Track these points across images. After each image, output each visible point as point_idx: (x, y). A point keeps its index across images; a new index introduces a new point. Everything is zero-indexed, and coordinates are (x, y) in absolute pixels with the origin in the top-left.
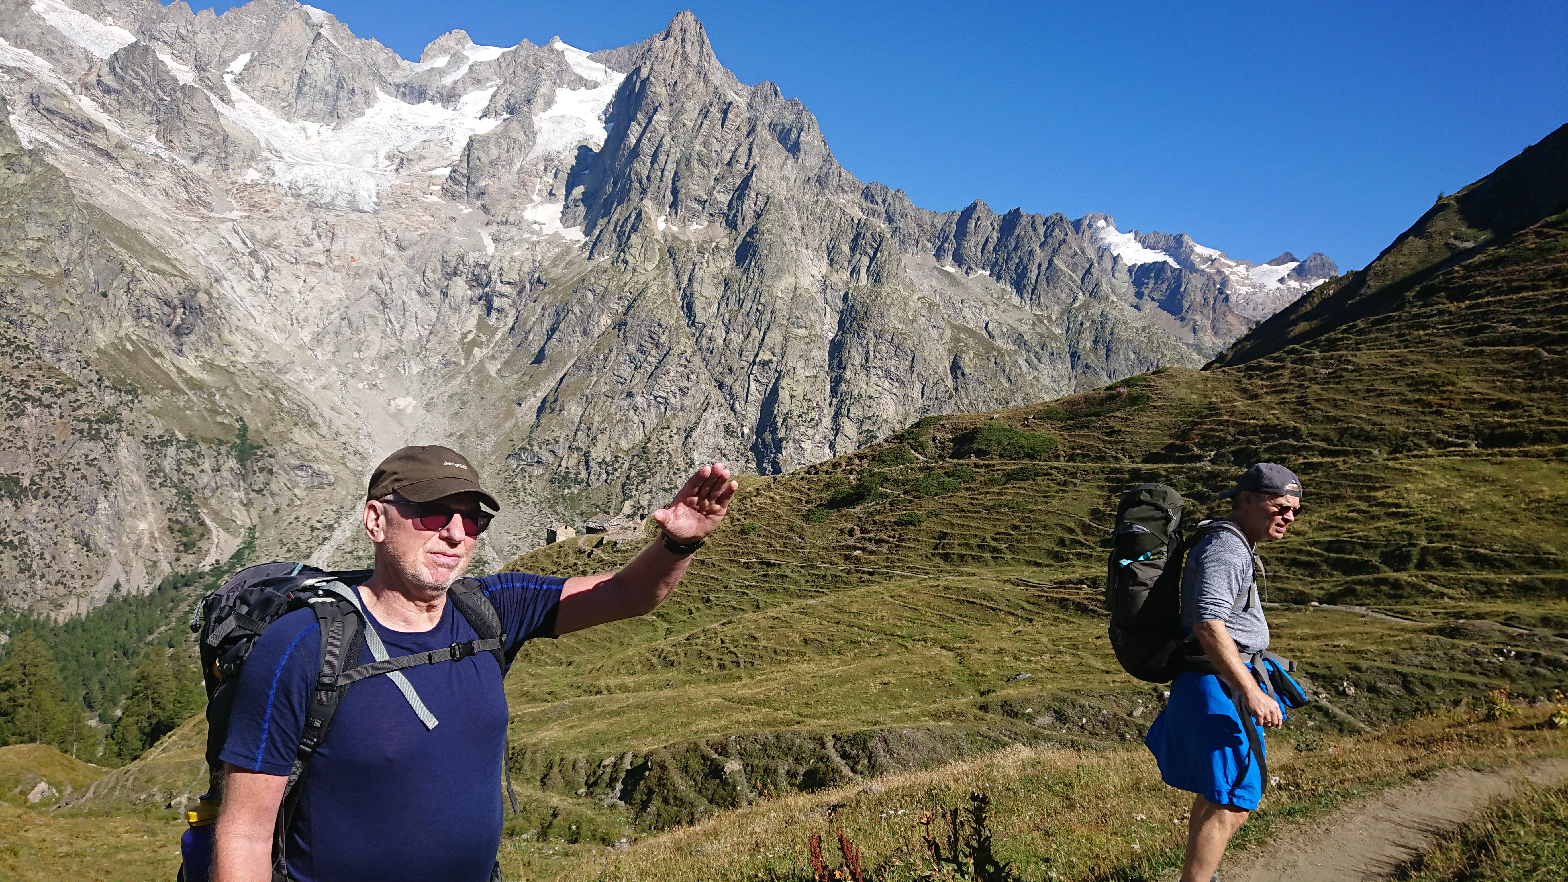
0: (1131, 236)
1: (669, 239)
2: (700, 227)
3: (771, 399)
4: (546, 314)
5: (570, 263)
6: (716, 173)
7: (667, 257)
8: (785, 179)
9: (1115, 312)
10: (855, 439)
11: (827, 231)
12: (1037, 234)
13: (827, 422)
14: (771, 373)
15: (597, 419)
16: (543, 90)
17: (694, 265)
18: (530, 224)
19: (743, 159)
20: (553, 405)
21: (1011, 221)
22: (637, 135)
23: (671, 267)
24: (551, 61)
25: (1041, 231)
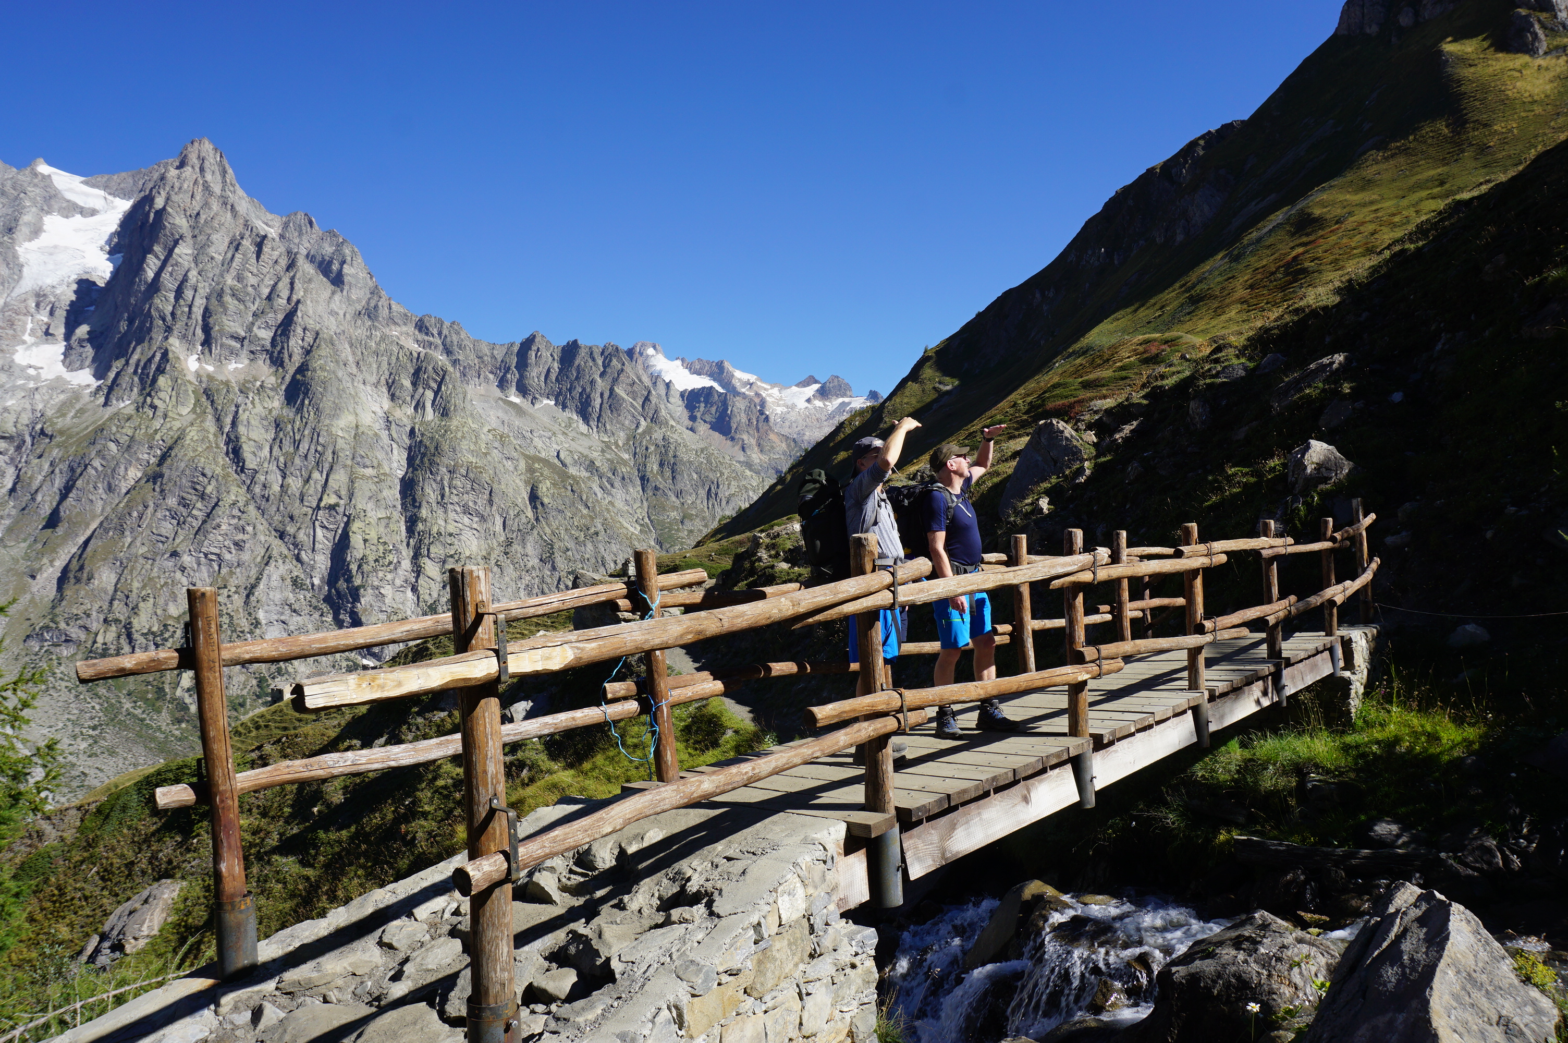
0: (679, 362)
1: (204, 379)
2: (240, 366)
3: (341, 546)
4: (57, 471)
5: (81, 411)
6: (254, 308)
7: (204, 399)
8: (333, 313)
9: (675, 436)
10: (439, 579)
11: (385, 366)
12: (596, 364)
13: (406, 564)
14: (339, 517)
15: (136, 585)
16: (26, 218)
17: (237, 406)
18: (23, 369)
19: (285, 294)
20: (79, 574)
21: (569, 352)
22: (155, 269)
23: (209, 409)
24: (35, 185)
25: (600, 361)
